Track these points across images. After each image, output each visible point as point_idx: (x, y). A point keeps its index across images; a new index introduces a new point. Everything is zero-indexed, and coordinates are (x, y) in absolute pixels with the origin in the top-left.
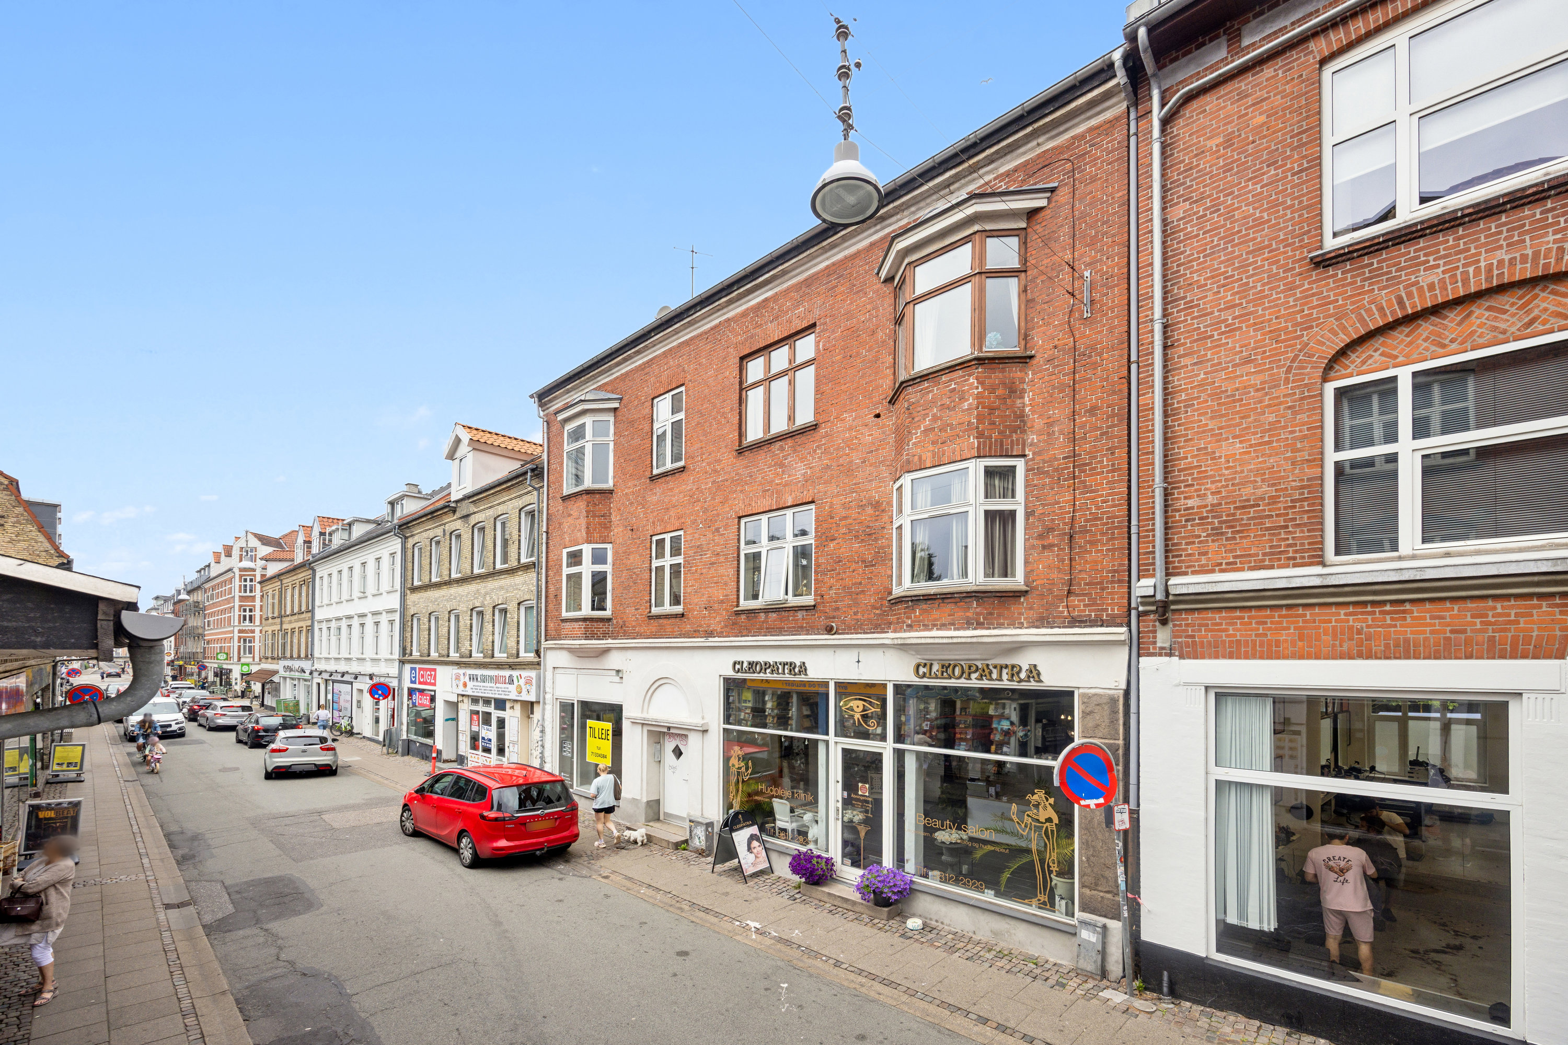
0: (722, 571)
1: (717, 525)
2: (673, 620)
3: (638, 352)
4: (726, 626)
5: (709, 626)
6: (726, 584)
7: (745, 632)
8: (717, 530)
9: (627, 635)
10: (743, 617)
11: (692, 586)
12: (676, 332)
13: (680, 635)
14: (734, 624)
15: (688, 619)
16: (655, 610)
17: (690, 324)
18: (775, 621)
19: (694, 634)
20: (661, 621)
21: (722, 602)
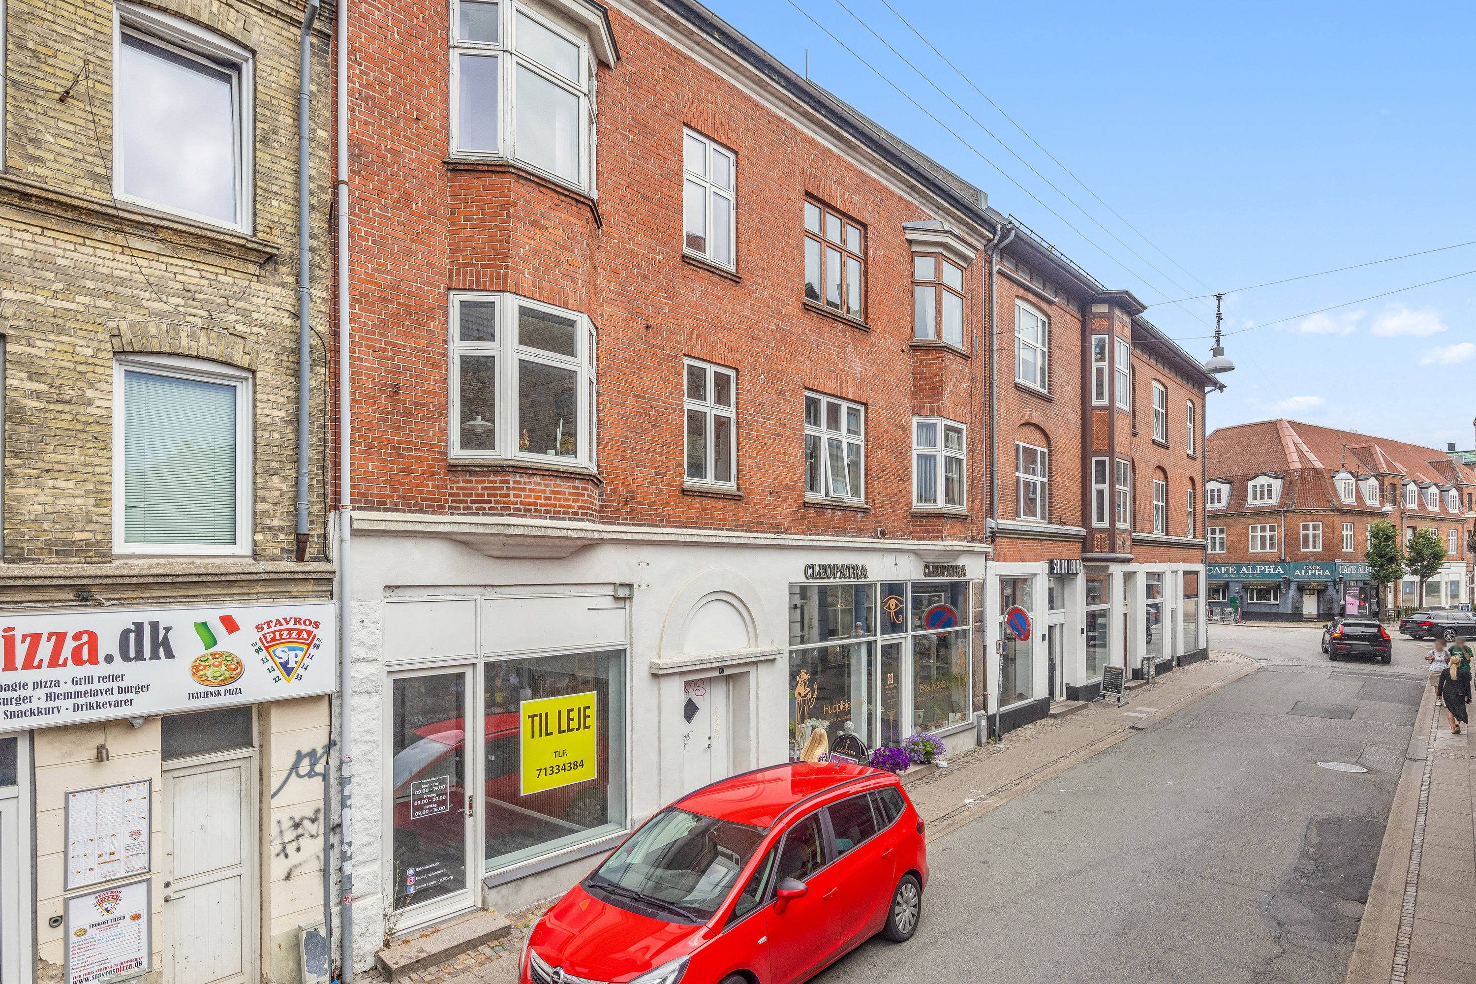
0: (788, 448)
1: (782, 385)
2: (726, 503)
3: (672, 23)
4: (794, 520)
5: (774, 519)
6: (793, 467)
7: (814, 530)
8: (782, 392)
9: (635, 518)
10: (812, 511)
11: (752, 457)
12: (738, 69)
13: (736, 526)
14: (803, 518)
15: (747, 504)
16: (689, 482)
17: (759, 83)
18: (840, 520)
19: (756, 526)
20: (706, 501)
21: (789, 489)
